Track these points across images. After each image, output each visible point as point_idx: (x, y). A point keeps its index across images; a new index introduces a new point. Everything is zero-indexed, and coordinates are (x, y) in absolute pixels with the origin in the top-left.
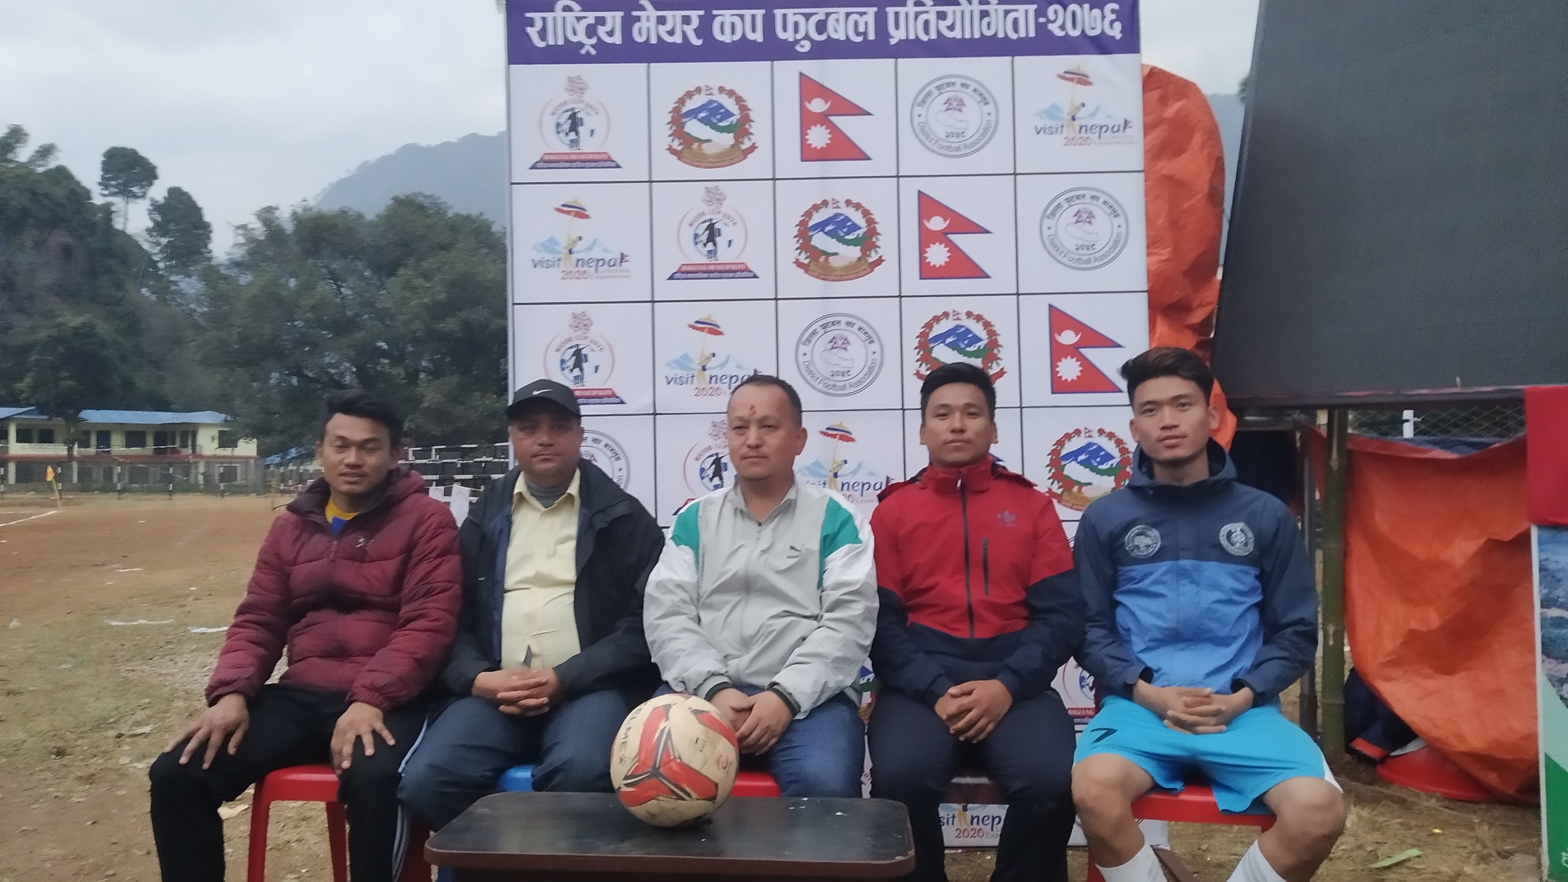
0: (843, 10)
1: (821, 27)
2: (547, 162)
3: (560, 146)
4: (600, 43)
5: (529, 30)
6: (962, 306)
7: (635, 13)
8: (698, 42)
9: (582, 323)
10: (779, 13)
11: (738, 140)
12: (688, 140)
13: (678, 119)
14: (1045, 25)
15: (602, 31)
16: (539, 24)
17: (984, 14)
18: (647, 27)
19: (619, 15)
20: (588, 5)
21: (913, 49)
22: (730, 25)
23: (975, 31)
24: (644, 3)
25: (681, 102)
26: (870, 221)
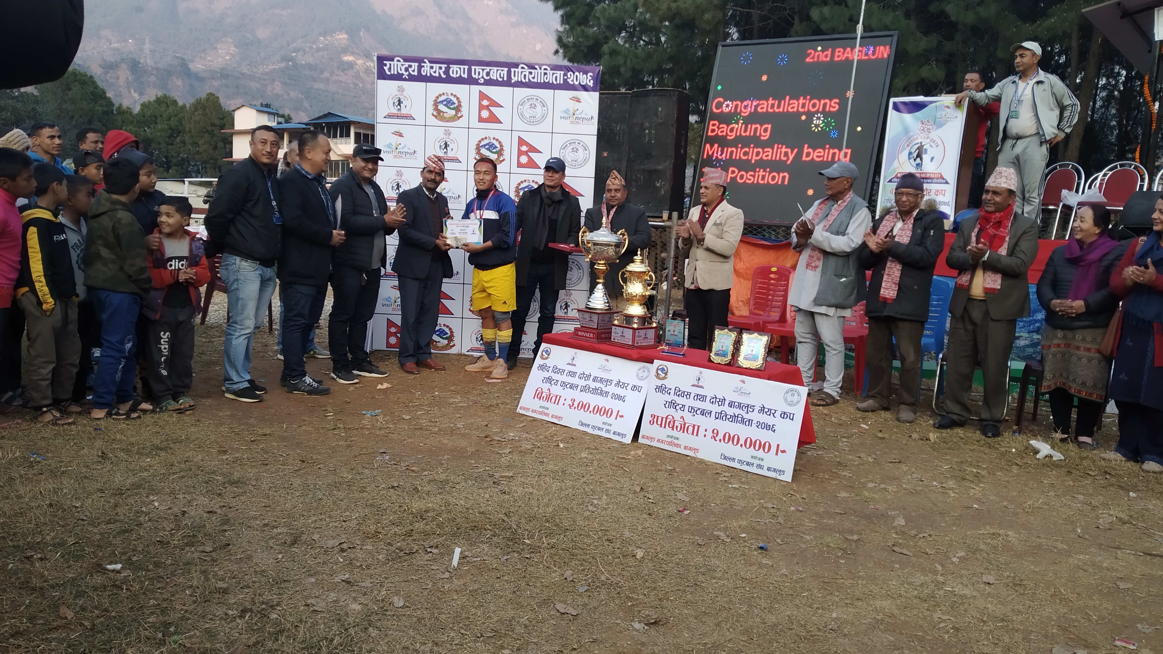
0: (496, 68)
1: (488, 74)
2: (389, 116)
3: (394, 110)
4: (410, 75)
5: (385, 68)
6: (531, 178)
7: (422, 64)
8: (444, 76)
9: (399, 174)
10: (473, 68)
11: (457, 113)
12: (439, 112)
13: (436, 104)
14: (566, 79)
15: (410, 70)
16: (388, 66)
17: (545, 74)
18: (427, 69)
19: (417, 64)
20: (406, 60)
21: (520, 84)
22: (456, 71)
23: (542, 80)
24: (425, 60)
25: (437, 97)
26: (501, 146)
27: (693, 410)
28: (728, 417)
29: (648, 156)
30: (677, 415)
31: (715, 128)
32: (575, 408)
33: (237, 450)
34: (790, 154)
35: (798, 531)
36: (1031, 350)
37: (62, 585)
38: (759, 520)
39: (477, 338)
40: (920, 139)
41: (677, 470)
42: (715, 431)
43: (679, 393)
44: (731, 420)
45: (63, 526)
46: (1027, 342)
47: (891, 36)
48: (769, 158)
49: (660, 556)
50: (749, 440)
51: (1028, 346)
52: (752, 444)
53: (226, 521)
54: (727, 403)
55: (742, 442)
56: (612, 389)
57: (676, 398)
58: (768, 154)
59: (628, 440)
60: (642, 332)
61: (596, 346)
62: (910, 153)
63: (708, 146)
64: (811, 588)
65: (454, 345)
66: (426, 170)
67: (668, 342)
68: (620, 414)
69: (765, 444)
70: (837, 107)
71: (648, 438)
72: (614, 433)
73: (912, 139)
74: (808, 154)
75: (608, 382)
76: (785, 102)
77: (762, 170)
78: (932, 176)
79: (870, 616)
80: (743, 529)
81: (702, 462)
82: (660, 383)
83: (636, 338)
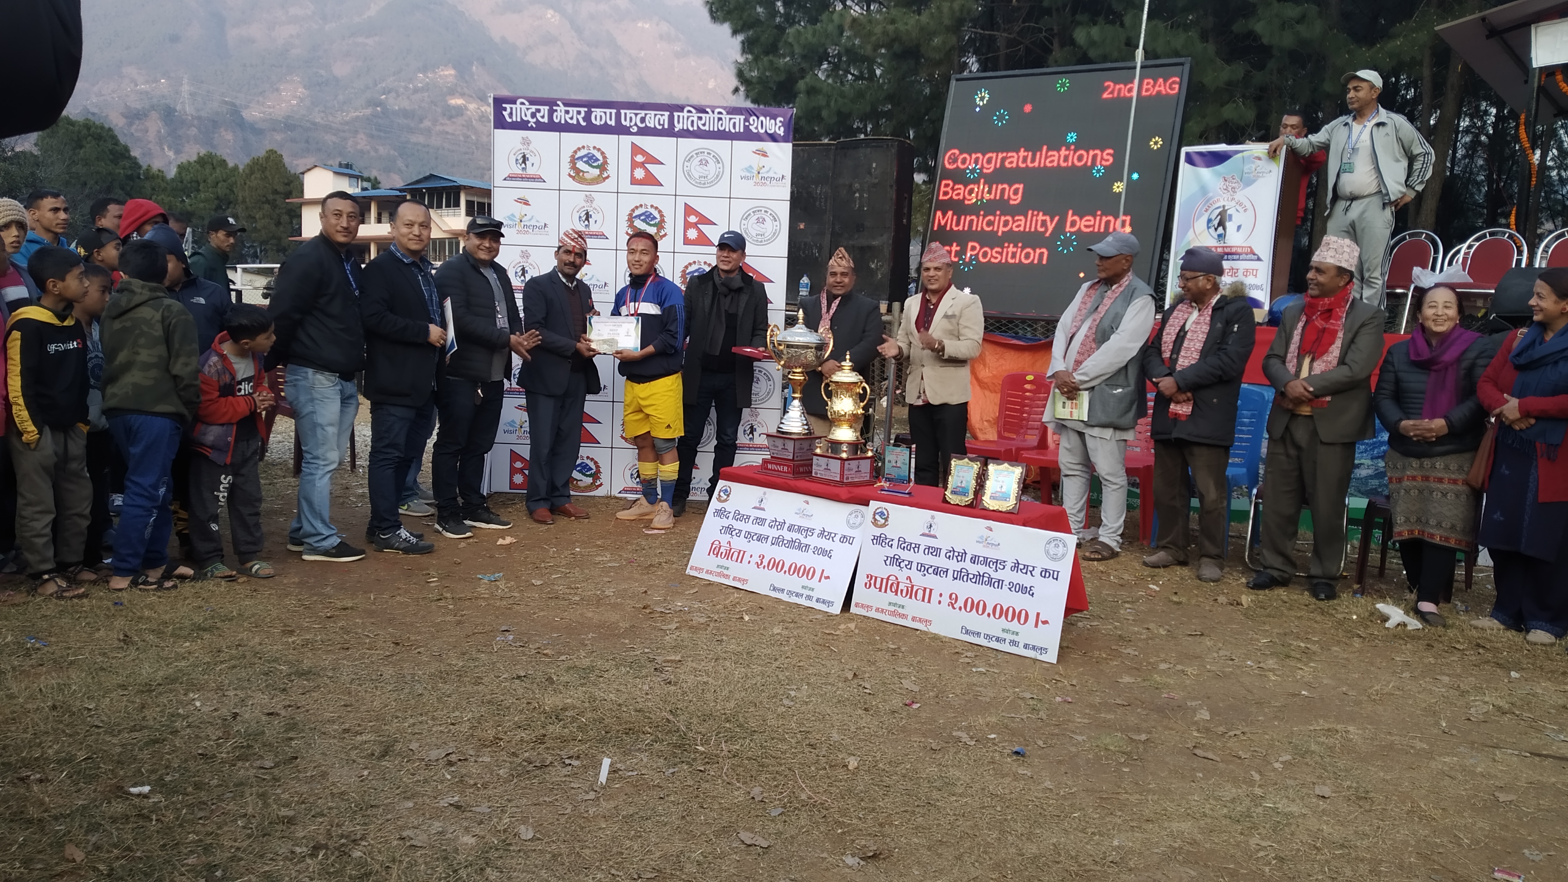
0: (653, 113)
1: (643, 120)
2: (511, 178)
3: (517, 170)
4: (537, 122)
5: (504, 113)
6: (702, 258)
7: (555, 108)
8: (583, 124)
9: (525, 255)
10: (623, 112)
11: (601, 173)
12: (578, 171)
13: (573, 160)
14: (748, 126)
15: (538, 115)
16: (509, 110)
17: (720, 119)
18: (561, 115)
19: (547, 108)
20: (532, 102)
21: (686, 134)
22: (599, 116)
23: (715, 127)
24: (559, 103)
25: (575, 152)
26: (662, 216)
27: (923, 568)
28: (971, 576)
29: (860, 228)
30: (902, 575)
31: (948, 189)
32: (764, 567)
33: (308, 629)
34: (1049, 223)
35: (1065, 729)
36: (1375, 482)
37: (69, 815)
38: (1013, 715)
39: (632, 475)
40: (1223, 201)
41: (903, 649)
42: (954, 596)
43: (904, 544)
44: (974, 580)
45: (70, 736)
46: (1370, 472)
47: (1182, 64)
48: (1022, 229)
49: (881, 765)
50: (998, 607)
51: (1371, 477)
52: (1002, 612)
53: (292, 726)
54: (968, 557)
55: (989, 610)
56: (814, 541)
57: (900, 552)
58: (1020, 224)
59: (837, 609)
60: (854, 463)
61: (792, 483)
62: (1209, 221)
63: (939, 214)
64: (1084, 805)
65: (601, 485)
66: (562, 250)
67: (889, 476)
68: (825, 574)
69: (1020, 612)
70: (1111, 159)
71: (863, 606)
72: (818, 600)
73: (1211, 202)
74: (1073, 224)
75: (809, 531)
76: (1041, 155)
77: (1011, 245)
78: (1239, 250)
79: (1163, 843)
80: (992, 728)
81: (936, 638)
82: (878, 532)
83: (846, 472)
